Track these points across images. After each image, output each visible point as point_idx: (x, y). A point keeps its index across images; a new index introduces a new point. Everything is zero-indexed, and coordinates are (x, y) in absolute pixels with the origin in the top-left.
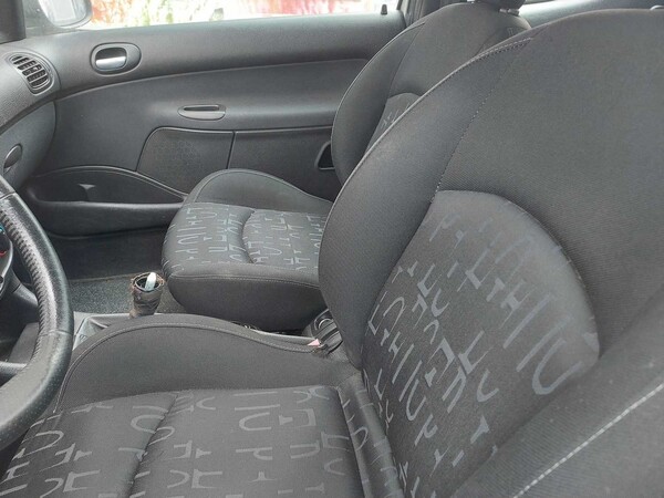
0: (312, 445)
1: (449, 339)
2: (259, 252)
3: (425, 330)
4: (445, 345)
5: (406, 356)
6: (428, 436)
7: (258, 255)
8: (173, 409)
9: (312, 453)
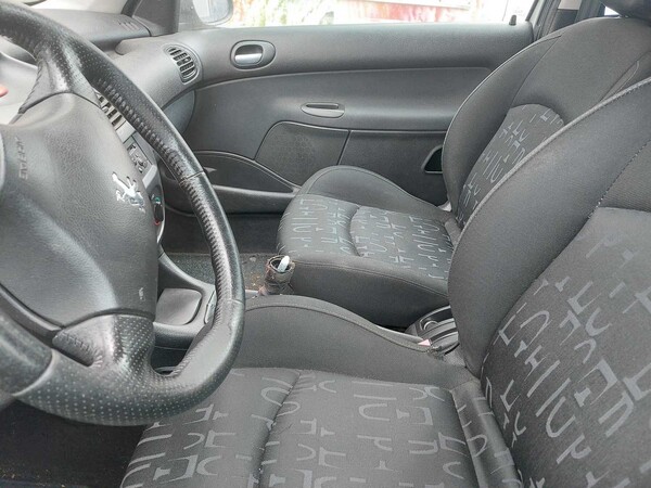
0: (430, 444)
1: (610, 361)
2: (365, 247)
3: (576, 347)
4: (604, 366)
5: (549, 371)
6: (576, 456)
7: (364, 250)
8: (297, 386)
9: (430, 452)
